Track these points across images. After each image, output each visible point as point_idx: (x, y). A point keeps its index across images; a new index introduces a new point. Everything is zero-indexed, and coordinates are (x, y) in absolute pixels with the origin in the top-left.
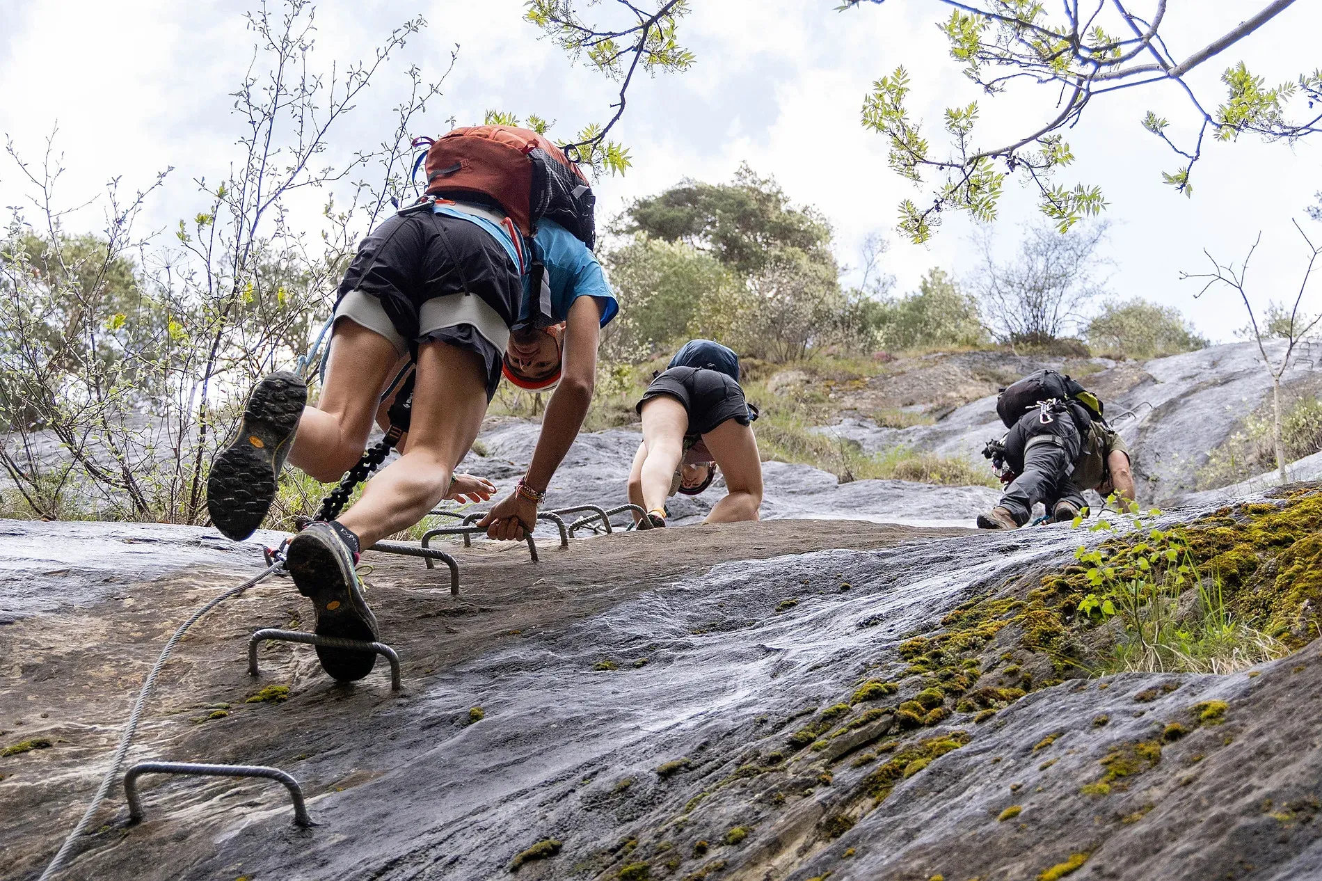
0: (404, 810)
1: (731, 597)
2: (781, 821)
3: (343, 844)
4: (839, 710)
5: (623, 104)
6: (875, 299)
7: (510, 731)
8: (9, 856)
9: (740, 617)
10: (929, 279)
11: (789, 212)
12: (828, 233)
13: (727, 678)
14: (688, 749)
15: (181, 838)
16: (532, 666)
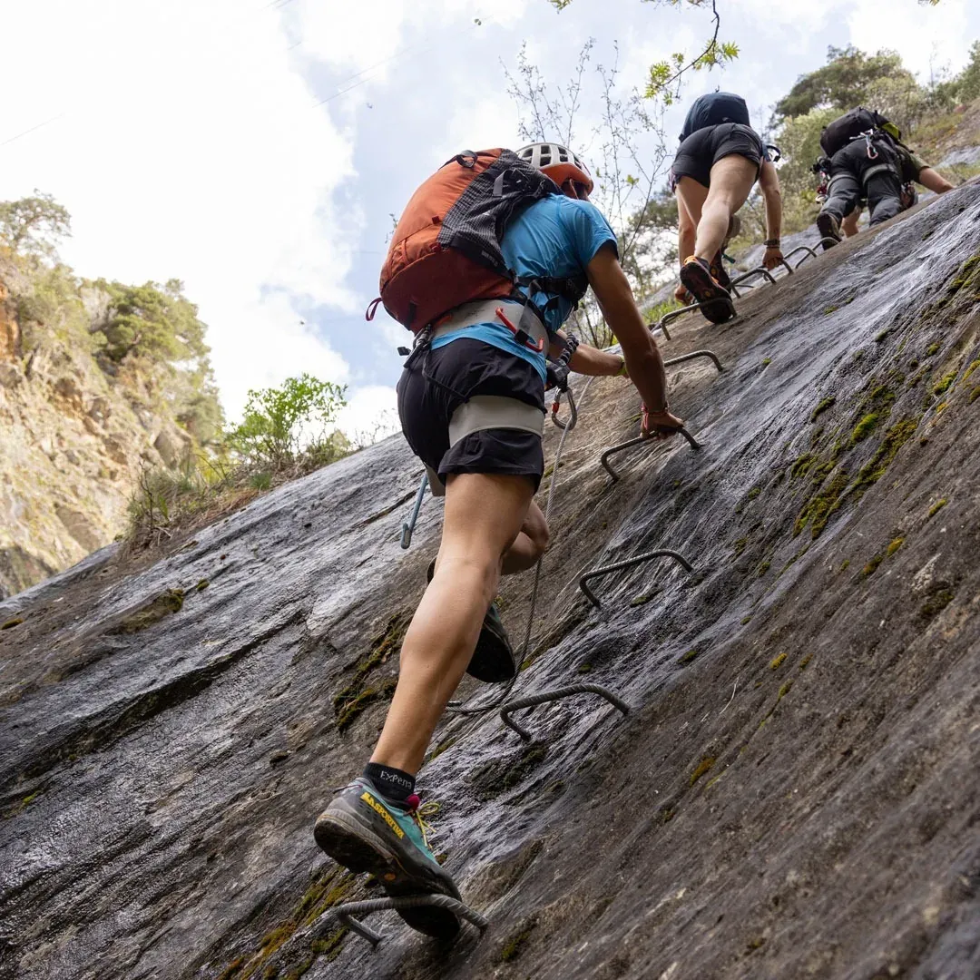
0: (745, 421)
1: (892, 246)
2: (957, 331)
3: (720, 448)
4: (973, 262)
5: (718, 17)
6: (945, 81)
7: (788, 361)
8: (566, 517)
9: (902, 253)
10: (974, 51)
11: (869, 60)
12: (898, 58)
13: (902, 284)
14: (889, 323)
15: (641, 478)
16: (789, 329)
